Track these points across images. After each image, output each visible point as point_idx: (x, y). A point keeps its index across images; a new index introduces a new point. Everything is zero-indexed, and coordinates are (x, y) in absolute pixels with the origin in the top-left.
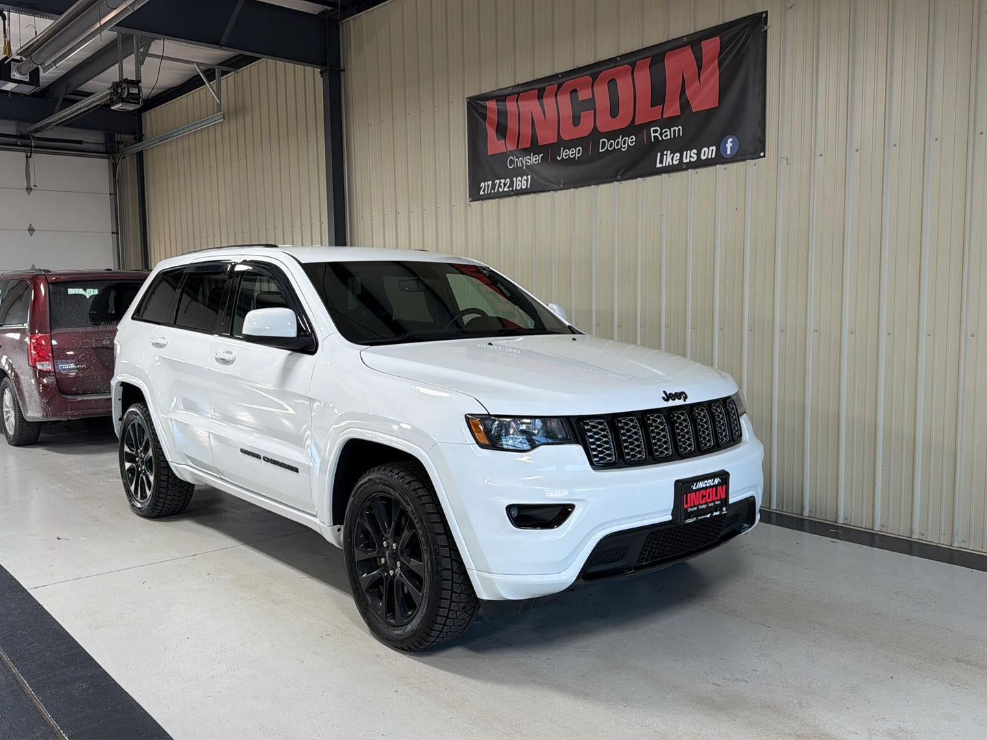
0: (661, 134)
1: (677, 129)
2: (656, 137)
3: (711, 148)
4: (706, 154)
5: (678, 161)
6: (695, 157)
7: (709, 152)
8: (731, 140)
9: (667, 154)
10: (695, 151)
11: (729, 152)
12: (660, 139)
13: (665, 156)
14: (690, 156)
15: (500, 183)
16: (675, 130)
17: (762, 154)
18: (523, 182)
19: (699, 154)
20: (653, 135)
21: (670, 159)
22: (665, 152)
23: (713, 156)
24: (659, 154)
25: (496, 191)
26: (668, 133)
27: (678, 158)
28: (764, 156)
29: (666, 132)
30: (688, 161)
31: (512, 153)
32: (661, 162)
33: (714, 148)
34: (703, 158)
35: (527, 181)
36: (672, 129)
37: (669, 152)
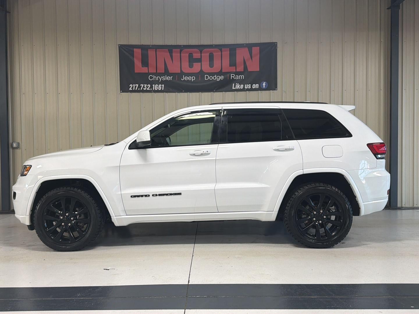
0: (235, 77)
1: (241, 76)
2: (232, 78)
3: (256, 85)
4: (255, 86)
5: (242, 88)
6: (250, 87)
7: (256, 86)
8: (265, 83)
9: (237, 85)
10: (250, 85)
11: (264, 87)
12: (234, 79)
13: (236, 85)
14: (248, 86)
15: (144, 86)
16: (240, 77)
17: (276, 89)
18: (159, 87)
19: (251, 86)
20: (231, 77)
21: (238, 86)
22: (236, 84)
23: (258, 87)
24: (233, 84)
25: (141, 89)
26: (238, 77)
27: (243, 86)
28: (277, 90)
29: (237, 76)
30: (247, 88)
31: (153, 74)
32: (235, 87)
33: (258, 85)
34: (253, 87)
35: (162, 87)
36: (239, 76)
37: (238, 84)
